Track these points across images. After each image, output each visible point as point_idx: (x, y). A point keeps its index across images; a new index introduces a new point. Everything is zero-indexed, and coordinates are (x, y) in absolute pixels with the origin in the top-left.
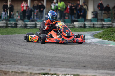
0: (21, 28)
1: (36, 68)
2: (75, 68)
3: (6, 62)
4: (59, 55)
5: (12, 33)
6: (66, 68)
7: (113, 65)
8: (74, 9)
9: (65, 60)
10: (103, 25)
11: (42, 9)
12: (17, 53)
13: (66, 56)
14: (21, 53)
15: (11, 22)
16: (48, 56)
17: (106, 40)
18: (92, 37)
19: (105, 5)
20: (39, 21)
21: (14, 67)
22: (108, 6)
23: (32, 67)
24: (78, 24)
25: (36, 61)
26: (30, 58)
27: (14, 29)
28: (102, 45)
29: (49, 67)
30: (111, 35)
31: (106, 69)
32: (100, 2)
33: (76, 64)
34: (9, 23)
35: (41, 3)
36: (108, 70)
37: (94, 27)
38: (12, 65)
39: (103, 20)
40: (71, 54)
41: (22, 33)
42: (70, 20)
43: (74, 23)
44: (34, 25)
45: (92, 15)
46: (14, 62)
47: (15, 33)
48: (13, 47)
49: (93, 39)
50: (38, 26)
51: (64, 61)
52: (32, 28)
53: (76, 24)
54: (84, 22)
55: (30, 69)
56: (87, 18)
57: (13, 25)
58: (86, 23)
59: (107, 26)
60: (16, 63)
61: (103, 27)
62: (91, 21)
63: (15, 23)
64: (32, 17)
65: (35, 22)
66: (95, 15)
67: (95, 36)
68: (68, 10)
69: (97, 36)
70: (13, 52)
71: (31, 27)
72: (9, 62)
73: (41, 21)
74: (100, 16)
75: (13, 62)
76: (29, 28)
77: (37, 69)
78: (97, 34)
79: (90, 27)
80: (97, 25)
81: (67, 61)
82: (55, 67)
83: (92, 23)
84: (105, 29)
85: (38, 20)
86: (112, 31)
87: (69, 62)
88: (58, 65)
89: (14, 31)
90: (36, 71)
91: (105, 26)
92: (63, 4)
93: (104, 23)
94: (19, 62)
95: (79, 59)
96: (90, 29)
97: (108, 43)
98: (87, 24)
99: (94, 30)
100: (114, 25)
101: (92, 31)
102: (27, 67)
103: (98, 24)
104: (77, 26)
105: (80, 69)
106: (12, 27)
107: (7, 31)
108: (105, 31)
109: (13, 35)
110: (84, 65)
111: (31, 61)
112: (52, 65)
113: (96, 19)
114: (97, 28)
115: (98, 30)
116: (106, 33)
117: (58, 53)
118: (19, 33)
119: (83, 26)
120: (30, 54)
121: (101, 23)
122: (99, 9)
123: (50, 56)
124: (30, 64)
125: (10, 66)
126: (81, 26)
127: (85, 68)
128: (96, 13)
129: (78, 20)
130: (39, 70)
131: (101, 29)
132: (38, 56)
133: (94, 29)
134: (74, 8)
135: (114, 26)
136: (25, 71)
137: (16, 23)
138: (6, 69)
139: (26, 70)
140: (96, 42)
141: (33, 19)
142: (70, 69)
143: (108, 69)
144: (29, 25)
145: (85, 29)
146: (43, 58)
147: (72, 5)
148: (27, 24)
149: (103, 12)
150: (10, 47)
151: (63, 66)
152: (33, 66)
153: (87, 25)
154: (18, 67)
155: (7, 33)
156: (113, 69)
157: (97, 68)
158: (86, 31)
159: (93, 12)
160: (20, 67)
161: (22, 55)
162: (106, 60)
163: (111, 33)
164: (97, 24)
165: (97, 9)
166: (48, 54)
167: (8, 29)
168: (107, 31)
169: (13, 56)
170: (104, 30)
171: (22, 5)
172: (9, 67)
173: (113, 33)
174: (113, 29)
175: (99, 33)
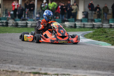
0: (12, 27)
1: (27, 67)
2: (66, 68)
4: (50, 55)
5: (3, 32)
6: (57, 68)
7: (103, 66)
8: (64, 9)
9: (56, 60)
10: (93, 25)
11: (32, 8)
12: (7, 51)
14: (12, 52)
15: (2, 21)
16: (39, 55)
18: (82, 38)
20: (30, 21)
21: (4, 66)
22: (98, 6)
23: (23, 66)
24: (69, 24)
25: (27, 60)
26: (21, 57)
27: (5, 27)
28: (93, 45)
30: (101, 35)
31: (96, 69)
32: (91, 2)
33: (67, 64)
34: (0, 21)
37: (84, 27)
38: (3, 64)
39: (93, 20)
40: (61, 54)
41: (13, 32)
42: (60, 20)
43: (64, 23)
44: (25, 24)
45: (83, 15)
46: (6, 60)
47: (6, 32)
48: (4, 46)
49: (84, 40)
50: (28, 25)
51: (55, 61)
52: (23, 27)
53: (67, 24)
54: (75, 22)
55: (21, 68)
56: (77, 19)
57: (5, 24)
59: (97, 26)
60: (7, 61)
61: (93, 27)
62: (81, 21)
63: (6, 22)
64: (23, 16)
65: (26, 21)
67: (86, 36)
68: (59, 10)
69: (87, 36)
70: (4, 51)
71: (22, 26)
73: (32, 21)
74: (90, 16)
75: (4, 60)
76: (20, 27)
77: (28, 68)
78: (87, 34)
79: (80, 27)
81: (57, 61)
82: (46, 67)
83: (83, 23)
85: (29, 19)
86: (102, 31)
87: (60, 61)
88: (49, 64)
89: (5, 29)
90: (27, 70)
91: (95, 26)
93: (94, 23)
94: (10, 61)
95: (70, 59)
96: (81, 29)
97: (98, 43)
98: (78, 24)
99: (84, 30)
100: (104, 26)
101: (82, 31)
103: (88, 24)
104: (67, 26)
105: (70, 69)
106: (3, 25)
108: (96, 32)
109: (4, 34)
110: (74, 65)
111: (22, 60)
112: (43, 65)
113: (87, 19)
114: (87, 28)
115: (88, 30)
116: (97, 33)
117: (49, 53)
118: (10, 32)
119: (73, 26)
120: (21, 53)
121: (92, 23)
122: (89, 9)
124: (21, 63)
125: (1, 64)
126: (71, 25)
127: (75, 68)
128: (87, 13)
129: (69, 20)
130: (30, 69)
131: (91, 29)
132: (29, 55)
134: (64, 7)
135: (104, 27)
136: (16, 70)
137: (8, 21)
139: (17, 68)
140: (87, 43)
141: (24, 18)
142: (61, 69)
143: (99, 69)
144: (20, 24)
145: (76, 29)
146: (34, 58)
148: (18, 23)
149: (94, 12)
150: (1, 46)
151: (53, 65)
154: (9, 66)
156: (103, 69)
157: (87, 68)
158: (77, 31)
159: (83, 12)
160: (11, 66)
161: (13, 53)
162: (96, 61)
163: (101, 33)
164: (87, 24)
166: (39, 54)
168: (98, 31)
169: (4, 54)
170: (95, 30)
173: (103, 33)
174: (103, 29)
175: (90, 34)
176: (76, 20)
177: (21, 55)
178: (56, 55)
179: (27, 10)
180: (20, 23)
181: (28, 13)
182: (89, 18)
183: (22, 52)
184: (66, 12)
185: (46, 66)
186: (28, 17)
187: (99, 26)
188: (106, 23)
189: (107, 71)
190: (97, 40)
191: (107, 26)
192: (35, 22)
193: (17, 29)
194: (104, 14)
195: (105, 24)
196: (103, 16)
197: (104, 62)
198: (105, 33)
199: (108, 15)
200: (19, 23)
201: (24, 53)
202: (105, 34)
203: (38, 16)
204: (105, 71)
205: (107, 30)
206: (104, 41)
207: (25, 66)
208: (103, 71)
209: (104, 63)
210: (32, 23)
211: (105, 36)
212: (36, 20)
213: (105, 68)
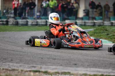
0: (12, 25)
1: (27, 66)
2: (66, 66)
4: (51, 53)
5: (3, 31)
6: (57, 66)
7: (104, 63)
9: (56, 58)
10: (94, 23)
11: (32, 7)
12: (7, 50)
13: (57, 54)
14: (12, 50)
15: (3, 20)
16: (40, 53)
19: (97, 3)
20: (31, 19)
21: (4, 64)
24: (70, 22)
25: (27, 58)
26: (21, 55)
27: (6, 26)
29: (41, 65)
30: (102, 33)
31: (97, 67)
33: (67, 62)
36: (99, 68)
37: (85, 25)
38: (3, 62)
39: (94, 18)
40: (62, 52)
41: (13, 31)
42: (61, 18)
43: (65, 21)
44: (26, 23)
45: (84, 13)
46: (5, 59)
47: (6, 30)
48: (4, 45)
50: (29, 23)
51: (55, 59)
52: (23, 26)
53: (67, 22)
54: (76, 20)
55: (21, 66)
56: (78, 17)
57: (5, 23)
58: (78, 21)
59: (98, 24)
60: (7, 60)
61: (94, 25)
62: (82, 19)
63: (6, 20)
64: (24, 15)
65: (26, 19)
66: (87, 13)
70: (4, 49)
73: (32, 19)
74: (91, 14)
75: (4, 59)
76: (20, 25)
77: (28, 66)
78: (88, 32)
79: (81, 25)
80: (88, 23)
81: (58, 59)
82: (46, 65)
83: (83, 21)
84: (96, 27)
85: (29, 18)
86: (103, 29)
87: (60, 60)
88: (49, 63)
89: (6, 28)
90: (27, 68)
91: (96, 24)
93: (95, 21)
94: (10, 59)
95: (70, 57)
100: (105, 23)
102: (18, 65)
103: (89, 22)
105: (71, 67)
106: (3, 24)
108: (97, 30)
109: (4, 32)
110: (75, 63)
111: (22, 59)
112: (43, 63)
113: (88, 17)
114: (88, 26)
115: (89, 28)
116: (98, 31)
117: (49, 51)
118: (11, 31)
120: (21, 52)
121: (92, 21)
124: (21, 61)
125: (1, 63)
127: (76, 66)
128: (88, 11)
129: (70, 18)
130: (30, 67)
131: (92, 27)
133: (85, 27)
135: (105, 24)
136: (16, 68)
137: (8, 20)
139: (17, 67)
141: (24, 17)
142: (61, 67)
146: (34, 56)
147: (64, 3)
148: (18, 21)
150: (1, 44)
151: (54, 63)
152: (24, 63)
153: (78, 23)
154: (9, 65)
156: (104, 67)
159: (84, 10)
160: (11, 64)
161: (13, 52)
162: (97, 59)
163: (102, 31)
164: (88, 22)
165: (89, 8)
168: (99, 29)
169: (4, 53)
170: (96, 28)
171: (14, 3)
173: (104, 31)
174: (104, 27)
175: (90, 31)
176: (77, 18)
177: (21, 53)
179: (28, 8)
181: (28, 11)
182: (90, 16)
183: (22, 51)
185: (47, 64)
186: (28, 15)
187: (100, 24)
188: (107, 21)
189: (108, 69)
191: (108, 23)
192: (35, 20)
193: (18, 28)
194: (105, 12)
196: (104, 14)
197: (105, 59)
198: (106, 30)
201: (24, 51)
202: (106, 32)
203: (38, 14)
204: (106, 69)
205: (108, 28)
206: (105, 39)
207: (25, 65)
209: (105, 60)
210: (32, 21)
211: (106, 34)
212: (36, 19)
213: (106, 66)
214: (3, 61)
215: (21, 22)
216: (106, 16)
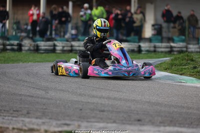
0: (29, 52)
1: (54, 123)
2: (124, 124)
3: (3, 111)
4: (96, 100)
5: (14, 61)
6: (108, 123)
7: (189, 118)
9: (106, 109)
10: (171, 47)
11: (64, 19)
12: (20, 95)
13: (107, 103)
14: (29, 96)
15: (12, 42)
16: (76, 101)
17: (176, 74)
19: (175, 13)
20: (61, 41)
21: (15, 120)
22: (179, 15)
23: (48, 120)
24: (128, 46)
25: (55, 109)
26: (44, 105)
27: (17, 53)
28: (170, 82)
29: (78, 121)
30: (185, 65)
31: (177, 125)
32: (166, 8)
33: (125, 116)
34: (8, 43)
35: (62, 8)
36: (181, 127)
37: (155, 51)
38: (13, 117)
39: (170, 40)
40: (115, 99)
41: (30, 61)
44: (52, 48)
45: (152, 30)
46: (17, 111)
47: (18, 61)
48: (15, 86)
50: (58, 48)
51: (103, 111)
52: (47, 53)
53: (124, 45)
54: (139, 42)
55: (44, 123)
56: (143, 36)
57: (16, 47)
58: (142, 44)
59: (179, 49)
60: (20, 112)
61: (171, 51)
62: (150, 40)
63: (18, 44)
64: (48, 33)
65: (53, 41)
66: (158, 30)
67: (158, 67)
69: (161, 66)
70: (15, 94)
71: (47, 51)
72: (7, 111)
73: (64, 41)
74: (166, 32)
75: (14, 111)
76: (42, 52)
77: (57, 124)
78: (161, 64)
79: (148, 51)
80: (161, 48)
81: (109, 111)
82: (88, 122)
83: (152, 44)
84: (174, 54)
85: (58, 38)
86: (186, 58)
87: (112, 112)
88: (94, 117)
89: (17, 56)
90: (54, 127)
91: (174, 49)
92: (102, 11)
93: (172, 44)
94: (25, 112)
95: (130, 107)
96: (149, 55)
97: (180, 80)
98: (144, 46)
99: (155, 56)
100: (190, 48)
101: (151, 58)
102: (40, 121)
103: (163, 46)
105: (131, 124)
106: (13, 50)
107: (4, 57)
108: (176, 59)
109: (14, 64)
110: (138, 117)
111: (46, 110)
112: (82, 118)
113: (159, 38)
114: (160, 54)
115: (162, 56)
116: (177, 62)
117: (93, 97)
118: (26, 61)
119: (136, 49)
120: (44, 98)
121: (168, 44)
122: (164, 19)
123: (79, 101)
124: (44, 114)
125: (10, 118)
126: (133, 49)
127: (140, 122)
128: (160, 27)
129: (129, 38)
130: (59, 126)
131: (167, 55)
132: (58, 102)
133: (156, 54)
135: (190, 50)
136: (35, 127)
137: (21, 43)
138: (2, 123)
139: (38, 125)
140: (160, 78)
141: (50, 37)
142: (114, 125)
143: (181, 125)
144: (43, 48)
145: (141, 55)
146: (67, 106)
148: (39, 45)
149: (172, 25)
150: (10, 85)
151: (101, 119)
154: (23, 121)
155: (5, 61)
156: (189, 124)
157: (160, 123)
158: (142, 59)
159: (153, 26)
160: (27, 120)
161: (30, 99)
162: (176, 110)
163: (184, 62)
164: (160, 46)
165: (161, 21)
166: (75, 98)
167: (7, 54)
168: (179, 58)
169: (15, 101)
170: (174, 56)
171: (31, 12)
172: (8, 119)
173: (189, 62)
174: (189, 54)
175: (165, 63)
176: (141, 39)
177: (45, 101)
178: (106, 100)
179: (55, 22)
180: (43, 45)
181: (56, 27)
182: (164, 35)
183: (46, 97)
184: (123, 25)
185: (89, 120)
186: (56, 34)
187: (181, 49)
188: (194, 44)
189: (196, 128)
190: (177, 74)
191: (195, 48)
192: (68, 43)
193: (38, 56)
194: (189, 28)
195: (191, 46)
196: (188, 31)
197: (190, 111)
198: (192, 60)
199: (197, 30)
200: (41, 45)
201: (49, 97)
202: (192, 63)
203: (73, 32)
204: (193, 128)
205: (195, 57)
206: (191, 76)
207: (51, 120)
208: (188, 127)
209: (191, 113)
210: (63, 45)
211: (192, 66)
212: (70, 40)
213: (192, 123)
214: (13, 115)
215: (44, 46)
216: (191, 36)
